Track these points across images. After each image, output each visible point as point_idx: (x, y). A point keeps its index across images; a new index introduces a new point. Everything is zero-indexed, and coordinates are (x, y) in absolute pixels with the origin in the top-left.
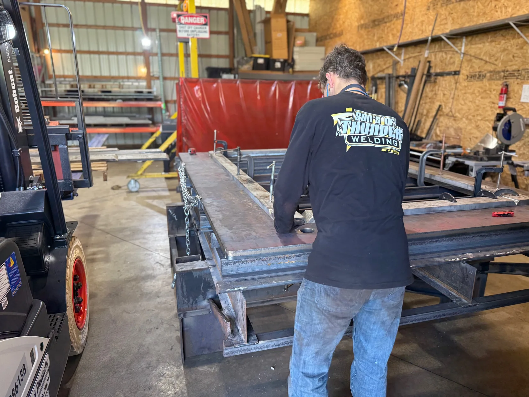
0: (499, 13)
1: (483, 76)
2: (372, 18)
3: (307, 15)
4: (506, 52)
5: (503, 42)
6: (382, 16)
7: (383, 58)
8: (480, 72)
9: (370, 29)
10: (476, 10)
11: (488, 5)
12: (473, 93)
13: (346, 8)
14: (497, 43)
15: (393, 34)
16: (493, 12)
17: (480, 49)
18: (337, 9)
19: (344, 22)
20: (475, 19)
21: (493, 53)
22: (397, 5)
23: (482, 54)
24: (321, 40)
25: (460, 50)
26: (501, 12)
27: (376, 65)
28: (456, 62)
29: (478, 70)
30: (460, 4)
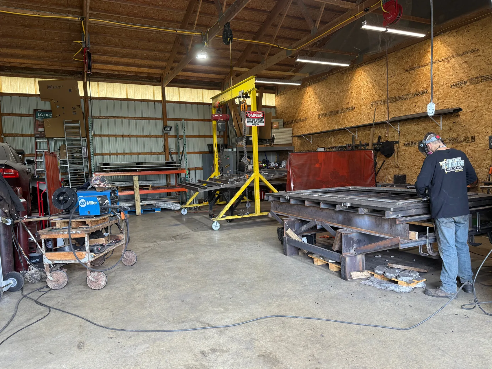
0: (418, 109)
1: (414, 143)
2: (330, 110)
3: (274, 107)
4: (426, 130)
5: (423, 125)
6: (338, 109)
7: (341, 134)
8: (412, 141)
9: (329, 117)
10: (404, 108)
11: (411, 105)
12: (410, 153)
13: (308, 104)
14: (420, 125)
15: (347, 120)
16: (414, 109)
17: (410, 128)
18: (300, 104)
19: (307, 112)
20: (404, 112)
21: (419, 131)
22: (348, 103)
23: (412, 131)
24: (288, 124)
25: (397, 129)
26: (419, 109)
27: (336, 139)
28: (396, 136)
29: (410, 140)
30: (393, 104)
